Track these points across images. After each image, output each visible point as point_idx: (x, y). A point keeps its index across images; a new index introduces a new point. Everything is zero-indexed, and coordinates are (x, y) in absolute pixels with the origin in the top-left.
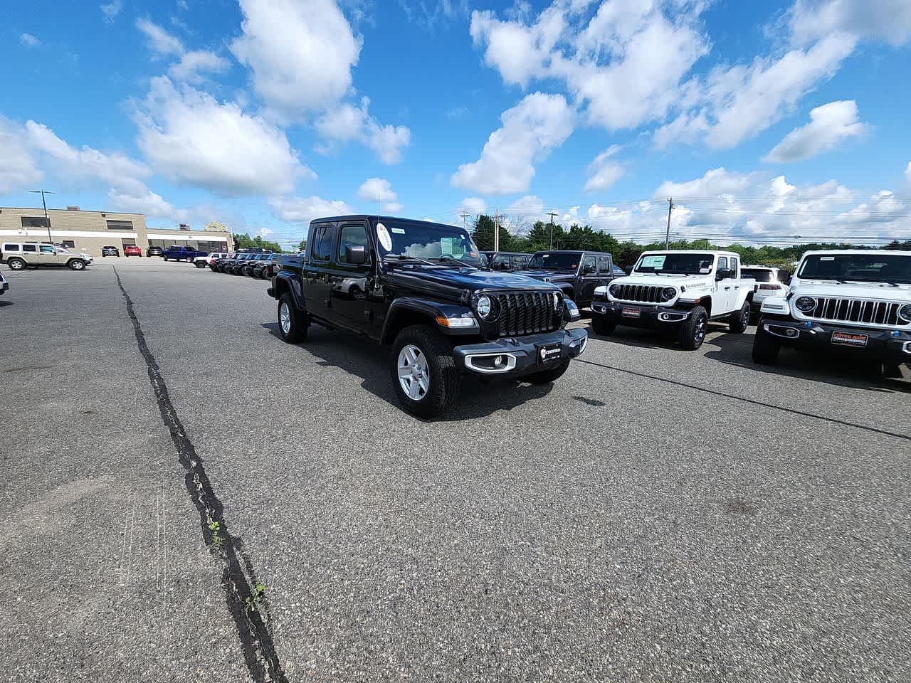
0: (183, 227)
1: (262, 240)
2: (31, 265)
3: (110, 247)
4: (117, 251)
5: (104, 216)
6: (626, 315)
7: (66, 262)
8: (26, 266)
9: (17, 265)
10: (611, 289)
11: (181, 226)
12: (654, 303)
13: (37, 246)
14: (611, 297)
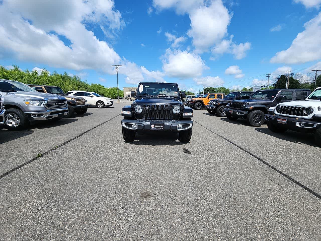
1: (190, 92)
6: (279, 122)
9: (130, 100)
10: (277, 108)
12: (295, 116)
14: (276, 112)
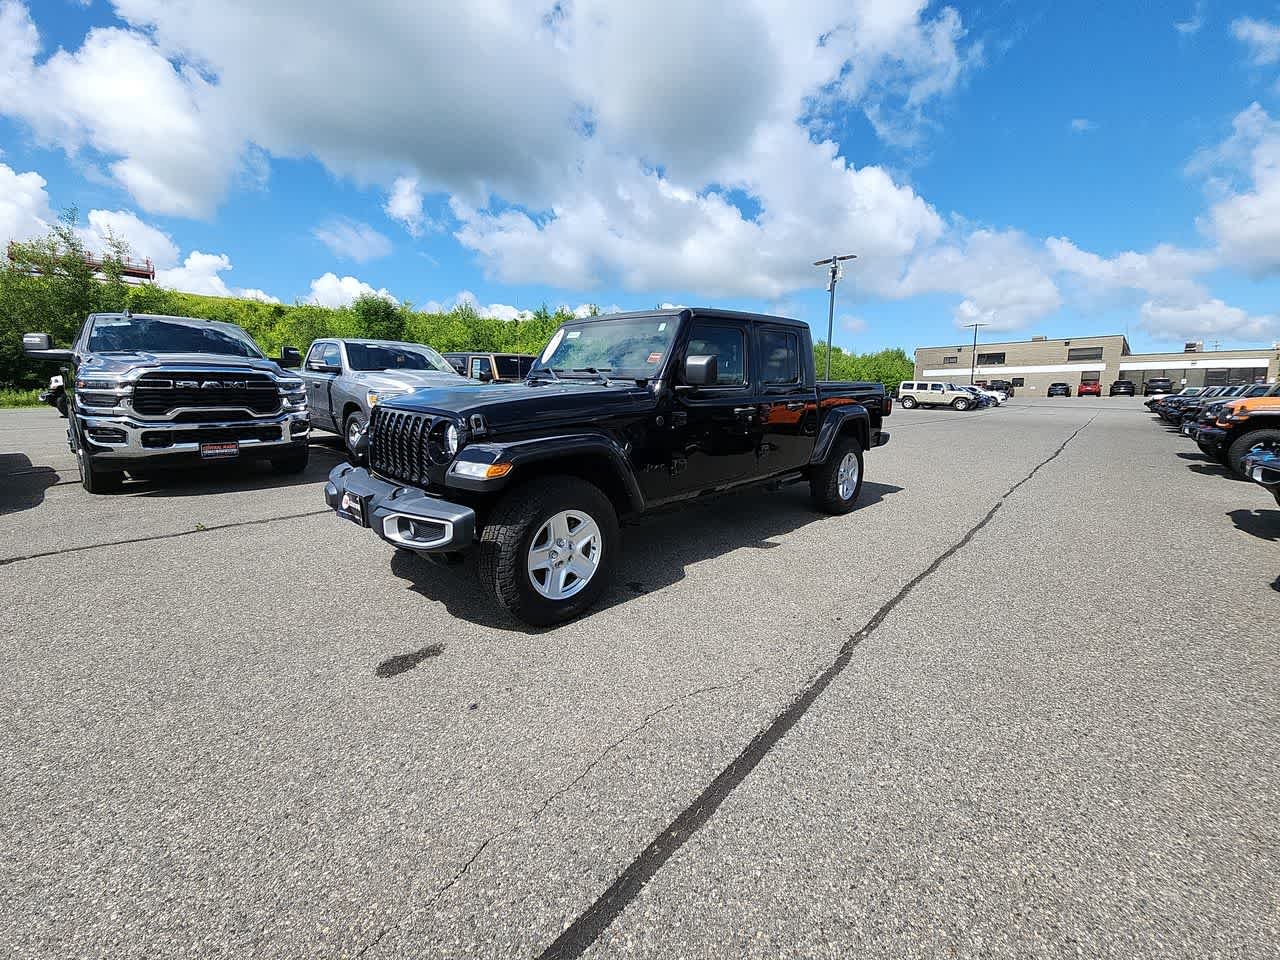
0: (1190, 348)
2: (920, 403)
3: (1060, 384)
4: (1067, 389)
5: (1067, 344)
7: (951, 401)
8: (916, 405)
9: (908, 404)
11: (1188, 346)
13: (930, 384)
